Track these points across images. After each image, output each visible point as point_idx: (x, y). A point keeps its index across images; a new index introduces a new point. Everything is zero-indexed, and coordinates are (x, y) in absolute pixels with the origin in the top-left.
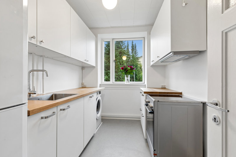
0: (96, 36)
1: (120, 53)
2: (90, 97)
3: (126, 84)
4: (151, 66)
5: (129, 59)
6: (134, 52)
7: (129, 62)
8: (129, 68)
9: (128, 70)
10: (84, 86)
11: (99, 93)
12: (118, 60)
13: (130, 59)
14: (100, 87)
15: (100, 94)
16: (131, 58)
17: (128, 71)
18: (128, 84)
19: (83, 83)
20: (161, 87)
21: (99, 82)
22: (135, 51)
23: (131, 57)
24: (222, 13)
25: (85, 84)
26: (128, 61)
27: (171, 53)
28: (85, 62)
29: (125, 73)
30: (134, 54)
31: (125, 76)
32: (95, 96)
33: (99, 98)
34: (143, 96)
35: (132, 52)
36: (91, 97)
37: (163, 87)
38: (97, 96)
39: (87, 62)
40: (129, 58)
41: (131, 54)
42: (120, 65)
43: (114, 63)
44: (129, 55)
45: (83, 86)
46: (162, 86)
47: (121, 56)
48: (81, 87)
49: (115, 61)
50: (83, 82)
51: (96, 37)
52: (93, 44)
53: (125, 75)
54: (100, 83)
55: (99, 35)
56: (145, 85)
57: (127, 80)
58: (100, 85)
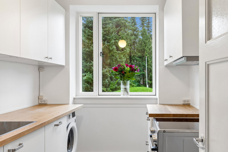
0: (66, 9)
1: (116, 27)
2: (55, 125)
3: (122, 96)
4: (165, 66)
5: (135, 39)
6: (145, 25)
7: (136, 43)
8: (128, 69)
9: (125, 73)
10: (43, 102)
11: (71, 116)
12: (113, 41)
13: (137, 37)
14: (74, 103)
15: (75, 118)
16: (141, 37)
17: (126, 75)
18: (125, 96)
19: (42, 96)
20: (182, 103)
21: (72, 95)
22: (149, 22)
23: (140, 34)
24: (206, 43)
25: (44, 98)
26: (134, 42)
27: (184, 59)
28: (46, 60)
29: (121, 77)
30: (147, 28)
31: (121, 83)
32: (65, 122)
33: (73, 124)
34: (149, 120)
35: (143, 24)
36: (58, 125)
37: (186, 103)
38: (67, 121)
39: (50, 61)
40: (135, 35)
41: (140, 29)
42: (118, 50)
43: (101, 58)
44: (135, 31)
45: (40, 102)
46: (184, 101)
47: (118, 32)
48: (37, 103)
49: (103, 54)
50: (41, 94)
51: (65, 11)
52: (59, 21)
53: (121, 81)
54: (74, 96)
55: (72, 7)
56: (157, 99)
57: (124, 89)
58: (74, 99)
